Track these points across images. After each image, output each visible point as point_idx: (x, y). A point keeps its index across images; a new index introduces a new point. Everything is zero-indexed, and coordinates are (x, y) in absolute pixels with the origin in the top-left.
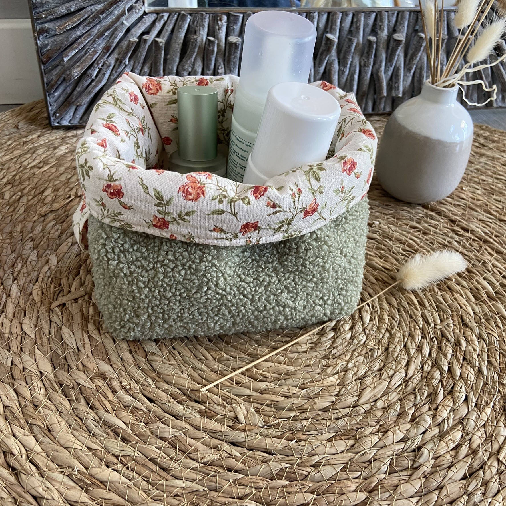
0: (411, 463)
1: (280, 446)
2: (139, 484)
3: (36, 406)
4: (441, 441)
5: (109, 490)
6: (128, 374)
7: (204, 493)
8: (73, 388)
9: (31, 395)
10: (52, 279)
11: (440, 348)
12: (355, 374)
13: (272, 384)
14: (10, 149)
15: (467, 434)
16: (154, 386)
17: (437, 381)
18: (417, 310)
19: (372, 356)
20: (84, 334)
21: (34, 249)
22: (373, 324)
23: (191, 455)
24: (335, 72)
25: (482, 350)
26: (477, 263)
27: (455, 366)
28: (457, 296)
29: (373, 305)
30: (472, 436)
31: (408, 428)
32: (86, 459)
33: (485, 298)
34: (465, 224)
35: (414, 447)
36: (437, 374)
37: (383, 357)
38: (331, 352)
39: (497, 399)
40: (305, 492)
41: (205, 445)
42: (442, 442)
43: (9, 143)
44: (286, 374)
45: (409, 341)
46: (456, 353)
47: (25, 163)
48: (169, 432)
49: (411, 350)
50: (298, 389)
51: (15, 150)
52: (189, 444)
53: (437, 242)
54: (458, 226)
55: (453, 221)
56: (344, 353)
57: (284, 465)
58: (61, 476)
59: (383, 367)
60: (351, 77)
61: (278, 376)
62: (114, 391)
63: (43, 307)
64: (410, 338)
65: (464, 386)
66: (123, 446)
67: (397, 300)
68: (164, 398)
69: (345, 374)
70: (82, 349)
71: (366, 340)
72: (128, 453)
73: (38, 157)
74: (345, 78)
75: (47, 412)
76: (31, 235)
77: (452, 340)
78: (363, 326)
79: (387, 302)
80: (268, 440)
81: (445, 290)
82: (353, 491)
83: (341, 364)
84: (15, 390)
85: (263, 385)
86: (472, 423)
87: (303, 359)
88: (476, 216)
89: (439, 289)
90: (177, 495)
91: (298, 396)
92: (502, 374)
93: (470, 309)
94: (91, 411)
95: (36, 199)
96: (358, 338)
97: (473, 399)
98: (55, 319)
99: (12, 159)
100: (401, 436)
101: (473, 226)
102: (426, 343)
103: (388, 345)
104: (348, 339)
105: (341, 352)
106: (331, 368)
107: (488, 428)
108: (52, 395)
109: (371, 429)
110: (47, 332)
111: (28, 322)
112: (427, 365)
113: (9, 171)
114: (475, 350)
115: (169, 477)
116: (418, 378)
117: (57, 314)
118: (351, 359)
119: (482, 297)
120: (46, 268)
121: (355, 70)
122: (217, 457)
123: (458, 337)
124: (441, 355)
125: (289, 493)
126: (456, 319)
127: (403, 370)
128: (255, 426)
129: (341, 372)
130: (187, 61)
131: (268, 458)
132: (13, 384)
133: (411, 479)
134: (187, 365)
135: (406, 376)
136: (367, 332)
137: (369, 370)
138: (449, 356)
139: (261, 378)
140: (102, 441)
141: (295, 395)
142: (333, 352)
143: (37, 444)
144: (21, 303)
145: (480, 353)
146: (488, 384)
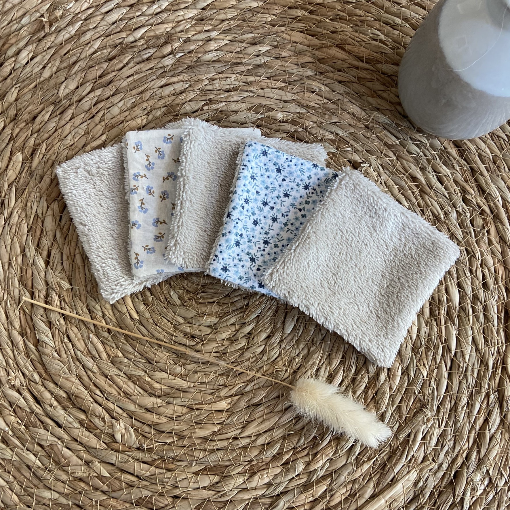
1: (148, 473)
2: (13, 487)
4: (302, 493)
6: (17, 364)
7: (68, 507)
11: (354, 380)
12: (249, 400)
15: (331, 490)
16: (40, 383)
22: (294, 336)
23: (64, 468)
25: (399, 389)
30: (335, 493)
31: (276, 473)
35: (273, 495)
41: (79, 458)
45: (324, 365)
46: (368, 389)
52: (63, 456)
55: (473, 171)
57: (146, 493)
61: (168, 390)
64: (326, 362)
66: (3, 449)
68: (48, 401)
69: (238, 399)
71: (278, 356)
72: (6, 457)
77: (372, 372)
78: (282, 337)
80: (138, 465)
83: (239, 385)
86: (342, 478)
90: (44, 504)
91: (182, 421)
92: (404, 425)
96: (269, 353)
97: (357, 450)
100: (267, 480)
102: (341, 372)
103: (298, 369)
104: (256, 354)
106: (227, 389)
107: (357, 486)
114: (391, 388)
115: (41, 485)
118: (251, 380)
122: (86, 475)
128: (130, 448)
129: (236, 395)
134: (78, 363)
137: (266, 397)
138: (358, 393)
139: (151, 391)
141: (179, 419)
145: (395, 394)
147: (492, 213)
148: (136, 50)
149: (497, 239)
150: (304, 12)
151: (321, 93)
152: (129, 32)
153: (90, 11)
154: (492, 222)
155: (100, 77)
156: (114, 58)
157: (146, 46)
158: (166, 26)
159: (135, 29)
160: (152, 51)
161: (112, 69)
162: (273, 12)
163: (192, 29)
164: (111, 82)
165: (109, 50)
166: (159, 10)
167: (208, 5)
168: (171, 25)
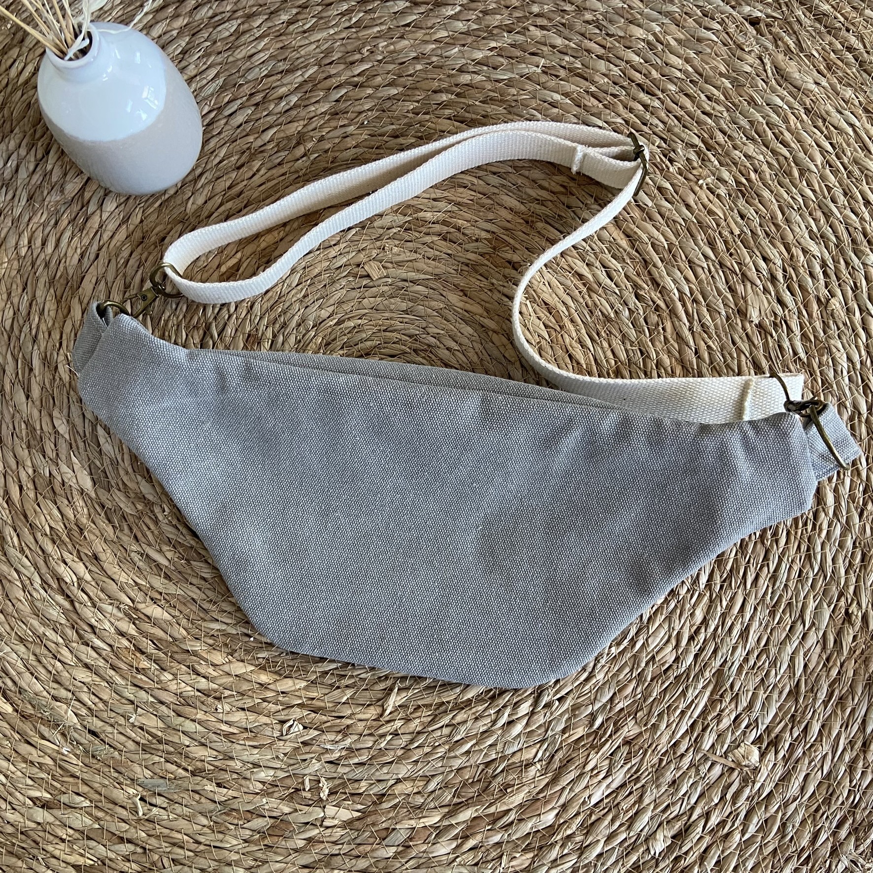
2: (180, 621)
3: (81, 530)
5: (154, 624)
8: (115, 512)
9: (75, 516)
32: (132, 594)
58: (111, 607)
66: (166, 584)
70: (120, 461)
72: (170, 591)
75: (93, 537)
84: (59, 509)
90: (213, 636)
94: (135, 542)
108: (95, 517)
110: (81, 431)
111: (59, 416)
120: (69, 324)
132: (55, 500)
140: (146, 576)
143: (87, 571)
144: (47, 385)
147: (668, 307)
148: (265, 154)
149: (675, 336)
150: (450, 96)
151: (474, 188)
152: (256, 135)
153: (213, 115)
154: (668, 318)
155: (229, 188)
156: (242, 165)
157: (276, 149)
158: (296, 124)
159: (263, 131)
160: (283, 154)
161: (242, 178)
162: (415, 99)
163: (326, 125)
164: (241, 193)
165: (236, 157)
166: (288, 107)
167: (342, 96)
168: (302, 123)
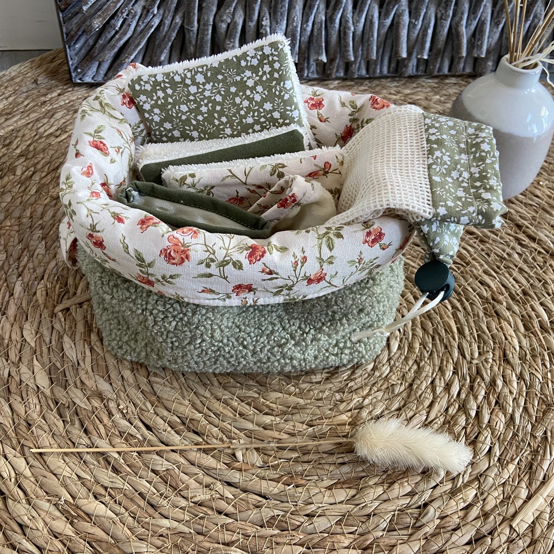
0: (413, 521)
1: (276, 491)
2: (124, 519)
3: (30, 425)
4: (451, 498)
5: (94, 523)
6: (127, 395)
7: (190, 536)
8: (68, 407)
9: (26, 412)
10: (58, 277)
11: (472, 388)
12: (370, 412)
13: (278, 419)
14: (27, 111)
15: (482, 494)
16: (152, 411)
17: (460, 428)
18: (454, 339)
19: (393, 391)
20: (86, 346)
21: (43, 239)
22: (401, 354)
23: (181, 493)
24: (404, 26)
25: (520, 394)
26: (537, 283)
27: (484, 411)
28: (504, 324)
29: (404, 331)
30: (487, 496)
31: (417, 481)
32: (74, 488)
33: (537, 329)
34: (533, 232)
35: (420, 503)
36: (462, 421)
37: (405, 395)
38: (347, 384)
39: (525, 455)
40: (294, 544)
41: (198, 482)
42: (452, 500)
43: (26, 103)
44: (295, 408)
45: (438, 377)
46: (489, 395)
47: (41, 130)
48: (162, 465)
49: (438, 388)
50: (305, 426)
51: (32, 112)
52: (181, 480)
53: (495, 253)
54: (524, 232)
55: (519, 227)
56: (362, 387)
57: (276, 512)
58: (48, 504)
59: (403, 406)
60: (424, 31)
61: (285, 409)
62: (110, 414)
63: (45, 311)
64: (439, 374)
65: (489, 435)
66: (113, 478)
67: (433, 325)
68: (161, 426)
69: (358, 412)
70: (81, 363)
71: (390, 372)
72: (117, 486)
73: (56, 123)
74: (417, 32)
75: (40, 432)
76: (40, 222)
77: (487, 379)
78: (389, 355)
79: (422, 327)
80: (264, 483)
81: (492, 316)
82: (346, 548)
83: (356, 399)
84: (10, 406)
85: (267, 419)
86: (490, 480)
87: (316, 392)
88: (549, 220)
89: (485, 314)
90: (161, 536)
91: (304, 436)
92: (536, 424)
93: (516, 342)
94: (85, 435)
95: (49, 177)
96: (381, 369)
97: (497, 451)
98: (57, 326)
99: (28, 124)
100: (408, 489)
101: (541, 235)
102: (456, 381)
103: (413, 381)
104: (369, 370)
105: (359, 385)
106: (345, 404)
107: (508, 488)
108: (46, 413)
109: (376, 480)
110: (47, 340)
111: (29, 328)
112: (453, 407)
113: (23, 139)
114: (511, 392)
115: (156, 515)
116: (439, 422)
117: (60, 320)
118: (368, 395)
119: (534, 327)
120: (53, 264)
121: (430, 23)
122: (208, 497)
123: (495, 375)
124: (471, 397)
125: (277, 544)
126: (497, 353)
127: (424, 412)
128: (253, 465)
129: (355, 409)
130: (226, 10)
131: (261, 503)
132: (9, 398)
133: (410, 540)
134: (190, 390)
135: (426, 419)
136: (392, 362)
137: (386, 409)
138: (480, 398)
139: (267, 410)
140: (92, 470)
141: (300, 433)
142: (349, 385)
143: (27, 467)
144: (24, 305)
145: (517, 397)
146: (518, 436)
